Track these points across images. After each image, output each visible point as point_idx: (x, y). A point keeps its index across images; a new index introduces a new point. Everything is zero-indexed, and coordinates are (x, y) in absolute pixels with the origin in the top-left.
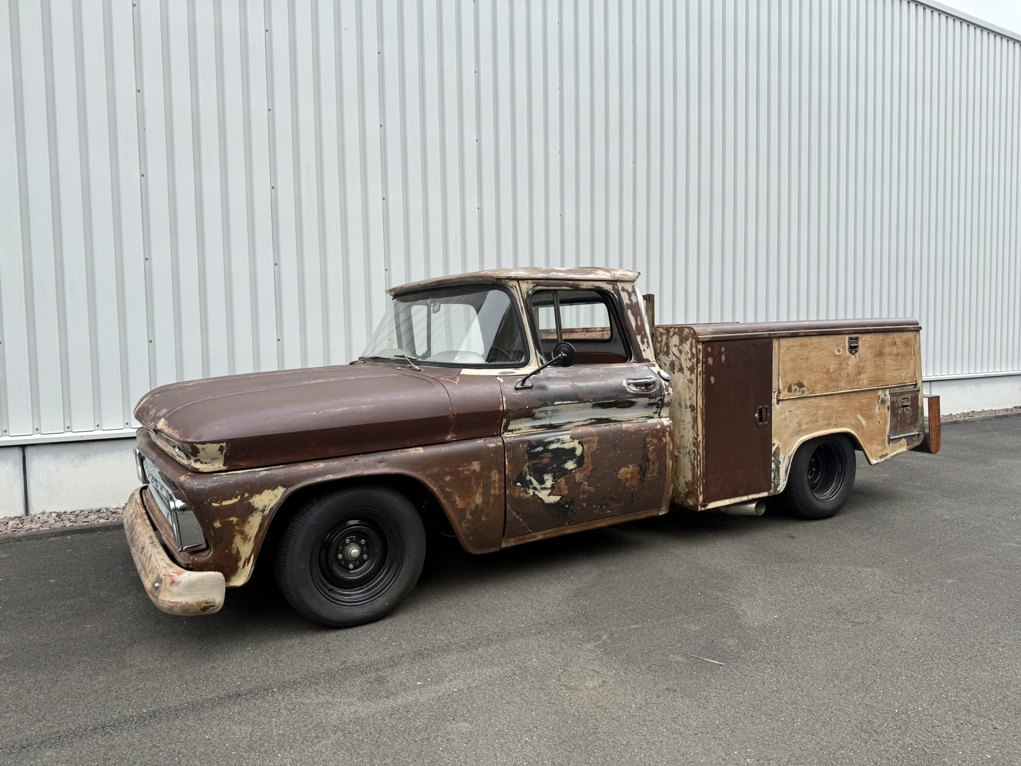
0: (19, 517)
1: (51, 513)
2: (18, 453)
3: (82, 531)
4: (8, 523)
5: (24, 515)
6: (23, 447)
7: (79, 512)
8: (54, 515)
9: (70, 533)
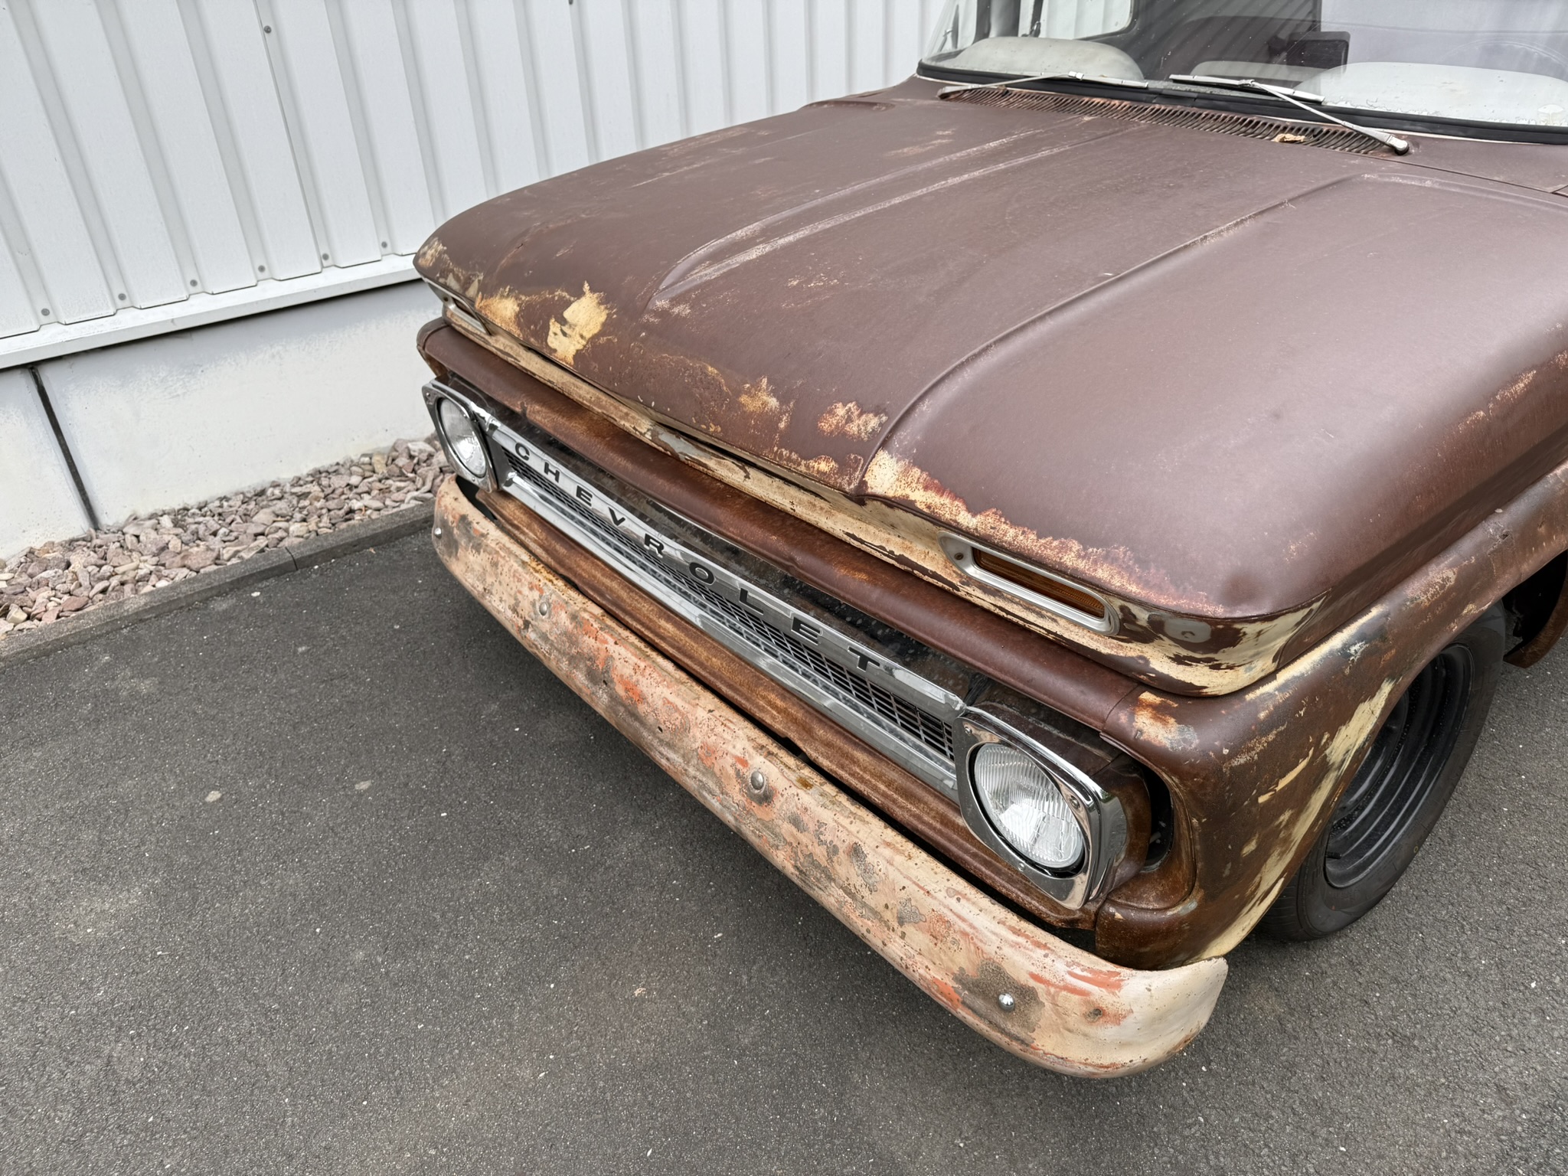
0: (84, 539)
1: (152, 517)
2: (23, 384)
3: (276, 572)
4: (68, 565)
5: (93, 531)
6: (32, 368)
7: (217, 503)
8: (166, 521)
9: (251, 581)
